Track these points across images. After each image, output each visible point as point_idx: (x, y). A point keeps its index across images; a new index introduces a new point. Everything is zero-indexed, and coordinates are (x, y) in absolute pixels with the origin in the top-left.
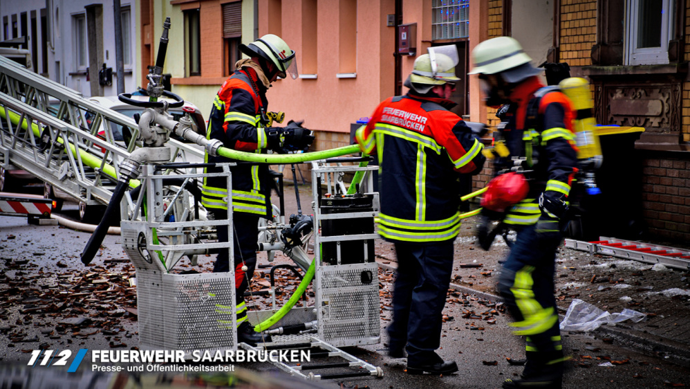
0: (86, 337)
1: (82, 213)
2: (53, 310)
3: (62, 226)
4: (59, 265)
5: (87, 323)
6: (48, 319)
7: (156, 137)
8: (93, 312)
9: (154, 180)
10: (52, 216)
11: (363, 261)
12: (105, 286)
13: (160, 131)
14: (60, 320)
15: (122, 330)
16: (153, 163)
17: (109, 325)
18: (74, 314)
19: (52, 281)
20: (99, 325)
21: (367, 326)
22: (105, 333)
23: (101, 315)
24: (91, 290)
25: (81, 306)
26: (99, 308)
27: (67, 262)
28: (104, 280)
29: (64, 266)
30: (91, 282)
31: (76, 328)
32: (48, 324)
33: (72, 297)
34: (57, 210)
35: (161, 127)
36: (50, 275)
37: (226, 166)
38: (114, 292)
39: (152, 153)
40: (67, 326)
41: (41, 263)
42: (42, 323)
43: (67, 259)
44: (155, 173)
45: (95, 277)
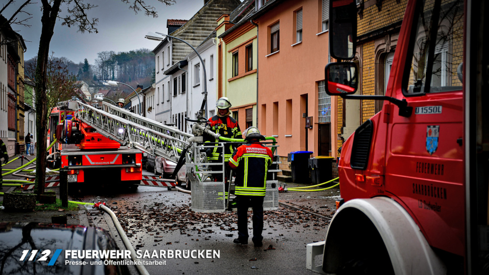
0: (173, 230)
1: (187, 186)
2: (165, 221)
3: (179, 191)
4: (173, 205)
5: (175, 226)
6: (163, 224)
7: (198, 133)
8: (179, 222)
9: (197, 148)
10: (176, 187)
11: (272, 179)
12: (186, 212)
13: (199, 131)
14: (167, 224)
15: (187, 228)
16: (197, 142)
17: (183, 226)
18: (172, 222)
19: (168, 211)
20: (179, 226)
21: (274, 204)
22: (180, 229)
23: (182, 223)
24: (181, 214)
25: (175, 219)
26: (182, 220)
27: (176, 204)
28: (187, 210)
29: (175, 205)
30: (181, 211)
31: (171, 227)
32: (162, 226)
33: (173, 216)
34: (179, 185)
35: (200, 129)
36: (169, 208)
37: (222, 144)
38: (188, 215)
39: (196, 138)
40: (168, 226)
41: (167, 204)
42: (160, 225)
43: (177, 203)
44: (197, 146)
45: (184, 209)
